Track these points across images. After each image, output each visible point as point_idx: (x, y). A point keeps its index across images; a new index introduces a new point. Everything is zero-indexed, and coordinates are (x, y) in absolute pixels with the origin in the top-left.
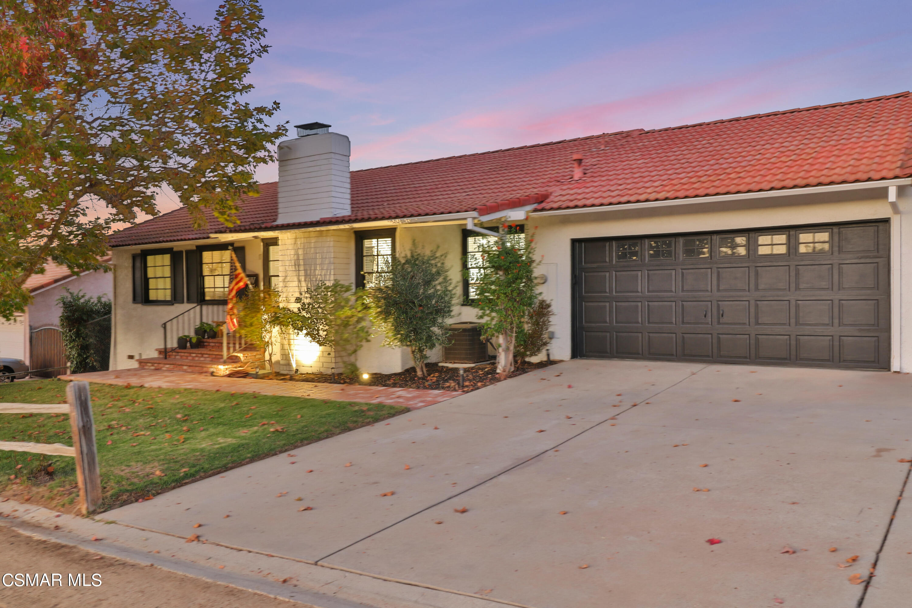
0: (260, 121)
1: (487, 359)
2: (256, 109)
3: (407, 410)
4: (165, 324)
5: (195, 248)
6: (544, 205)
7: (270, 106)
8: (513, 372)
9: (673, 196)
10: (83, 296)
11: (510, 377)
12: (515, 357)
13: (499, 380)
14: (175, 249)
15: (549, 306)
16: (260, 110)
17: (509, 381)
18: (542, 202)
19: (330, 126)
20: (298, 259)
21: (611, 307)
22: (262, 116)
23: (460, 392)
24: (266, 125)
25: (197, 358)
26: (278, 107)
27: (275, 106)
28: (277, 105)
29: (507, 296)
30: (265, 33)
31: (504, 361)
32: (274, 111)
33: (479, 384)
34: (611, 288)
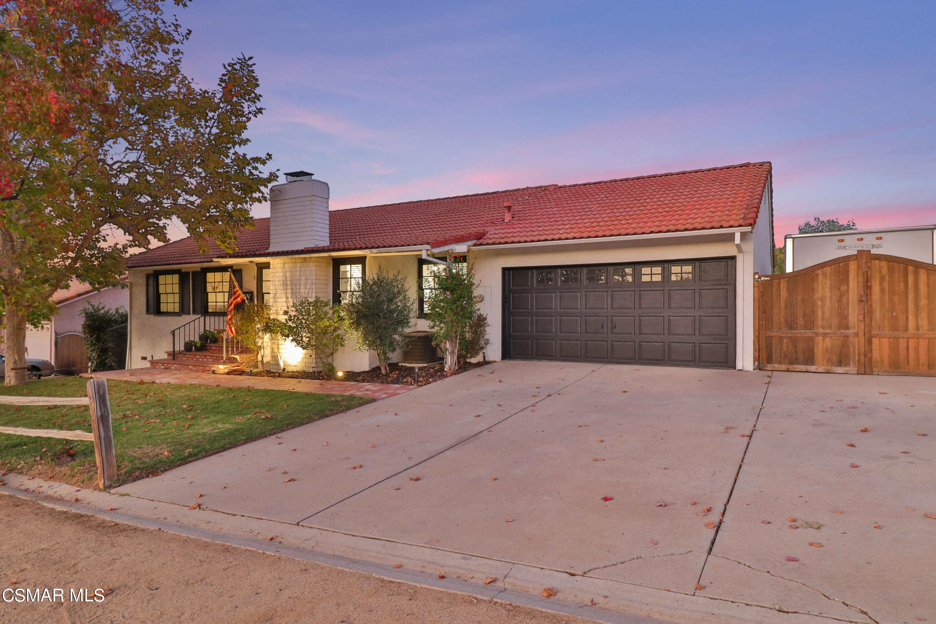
0: (256, 168)
1: (437, 360)
2: (252, 159)
3: (374, 400)
4: (174, 331)
5: (200, 270)
6: (481, 241)
7: (264, 156)
8: (457, 370)
9: (579, 236)
10: (103, 308)
11: (455, 374)
12: (458, 358)
13: (446, 377)
14: (183, 271)
15: (485, 319)
16: (256, 160)
17: (454, 377)
18: (480, 239)
19: (313, 175)
20: (286, 280)
21: (532, 320)
22: (257, 165)
23: (415, 386)
24: (260, 172)
25: (201, 360)
26: (271, 158)
27: (268, 157)
28: (270, 156)
29: (453, 311)
30: (260, 98)
31: (450, 361)
32: (267, 161)
33: (431, 380)
34: (532, 306)
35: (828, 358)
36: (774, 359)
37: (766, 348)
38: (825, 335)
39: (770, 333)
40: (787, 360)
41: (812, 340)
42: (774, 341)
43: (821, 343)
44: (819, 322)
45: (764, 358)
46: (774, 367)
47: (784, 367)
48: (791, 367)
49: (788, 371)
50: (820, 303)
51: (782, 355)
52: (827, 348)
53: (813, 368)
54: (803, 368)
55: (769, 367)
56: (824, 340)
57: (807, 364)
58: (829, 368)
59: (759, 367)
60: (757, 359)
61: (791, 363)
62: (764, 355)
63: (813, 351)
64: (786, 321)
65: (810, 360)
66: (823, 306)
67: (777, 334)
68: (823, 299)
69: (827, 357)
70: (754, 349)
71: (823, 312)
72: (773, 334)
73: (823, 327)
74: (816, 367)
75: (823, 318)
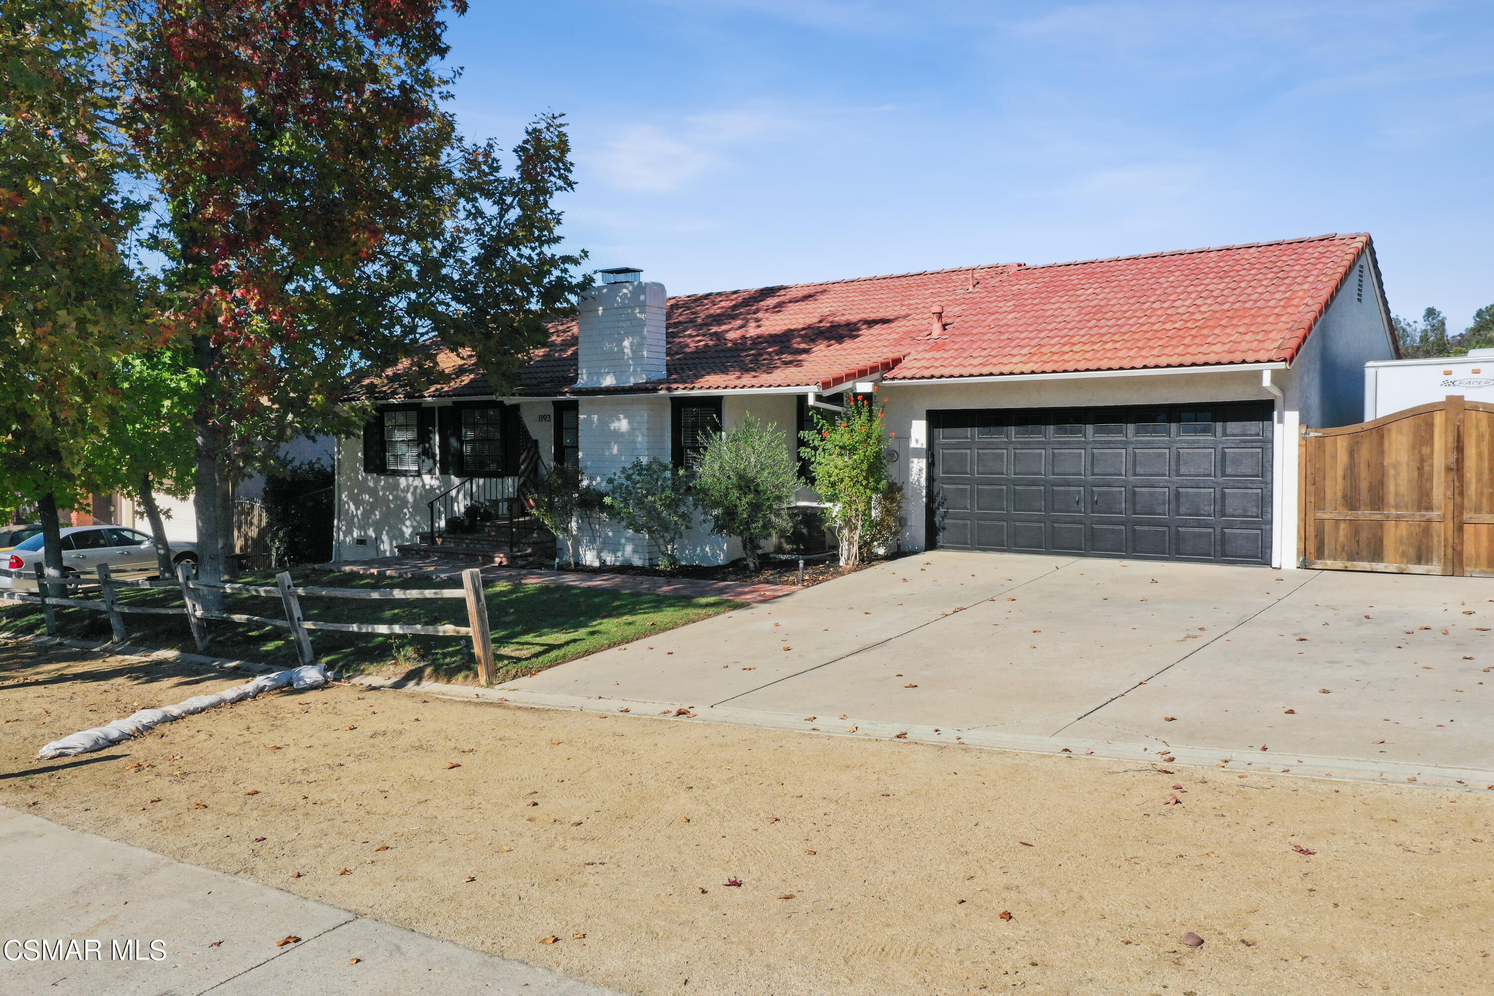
0: (565, 271)
1: (827, 549)
2: (561, 258)
3: (741, 605)
4: (432, 503)
5: (451, 404)
7: (576, 253)
8: (858, 566)
9: (1040, 370)
11: (855, 570)
12: (860, 548)
13: (842, 574)
14: (424, 405)
15: (901, 489)
16: (567, 259)
17: (854, 575)
19: (639, 271)
21: (972, 489)
22: (567, 266)
23: (800, 586)
24: (571, 277)
25: (471, 546)
26: (587, 256)
27: (582, 254)
28: (585, 253)
29: (852, 480)
30: (572, 168)
31: (848, 551)
32: (582, 261)
33: (821, 578)
34: (972, 469)
35: (1403, 552)
36: (1326, 552)
37: (1316, 536)
38: (1398, 519)
39: (1320, 515)
40: (1344, 554)
41: (1380, 525)
42: (1328, 527)
43: (1392, 530)
44: (1391, 498)
45: (1312, 551)
46: (1326, 564)
47: (1339, 564)
48: (1349, 564)
49: (1346, 570)
50: (1392, 472)
51: (1338, 547)
52: (1401, 537)
53: (1380, 566)
54: (1366, 565)
55: (1319, 564)
56: (1397, 526)
57: (1373, 560)
58: (1403, 566)
59: (1305, 565)
60: (1304, 552)
61: (1351, 558)
62: (1311, 548)
63: (1381, 541)
64: (1344, 497)
65: (1377, 554)
66: (1396, 477)
67: (1331, 516)
68: (1396, 466)
69: (1401, 551)
70: (1299, 538)
71: (1397, 485)
72: (1325, 516)
73: (1397, 507)
74: (1384, 564)
75: (1397, 494)
